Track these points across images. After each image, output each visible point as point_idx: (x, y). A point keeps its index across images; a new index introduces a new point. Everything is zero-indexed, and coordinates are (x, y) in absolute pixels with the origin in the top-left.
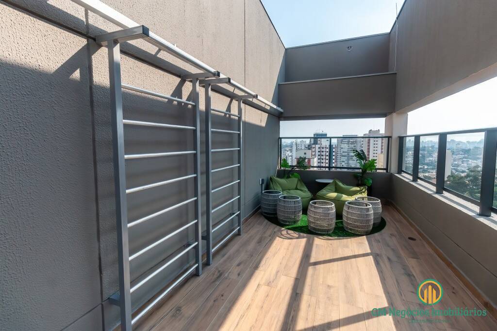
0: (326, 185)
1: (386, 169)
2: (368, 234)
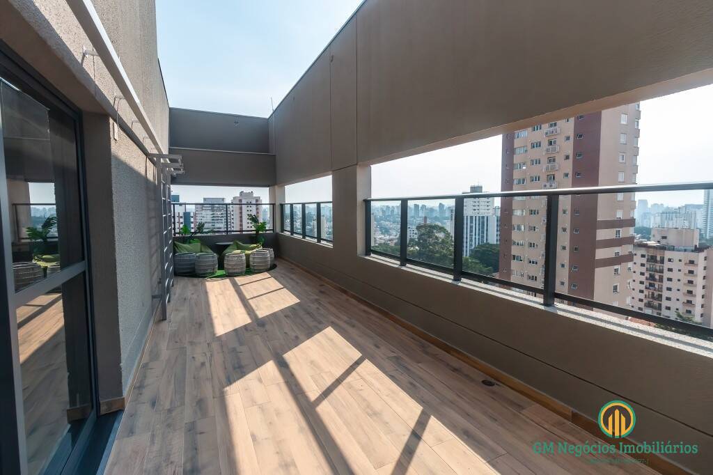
0: (228, 246)
1: (273, 230)
2: (268, 270)
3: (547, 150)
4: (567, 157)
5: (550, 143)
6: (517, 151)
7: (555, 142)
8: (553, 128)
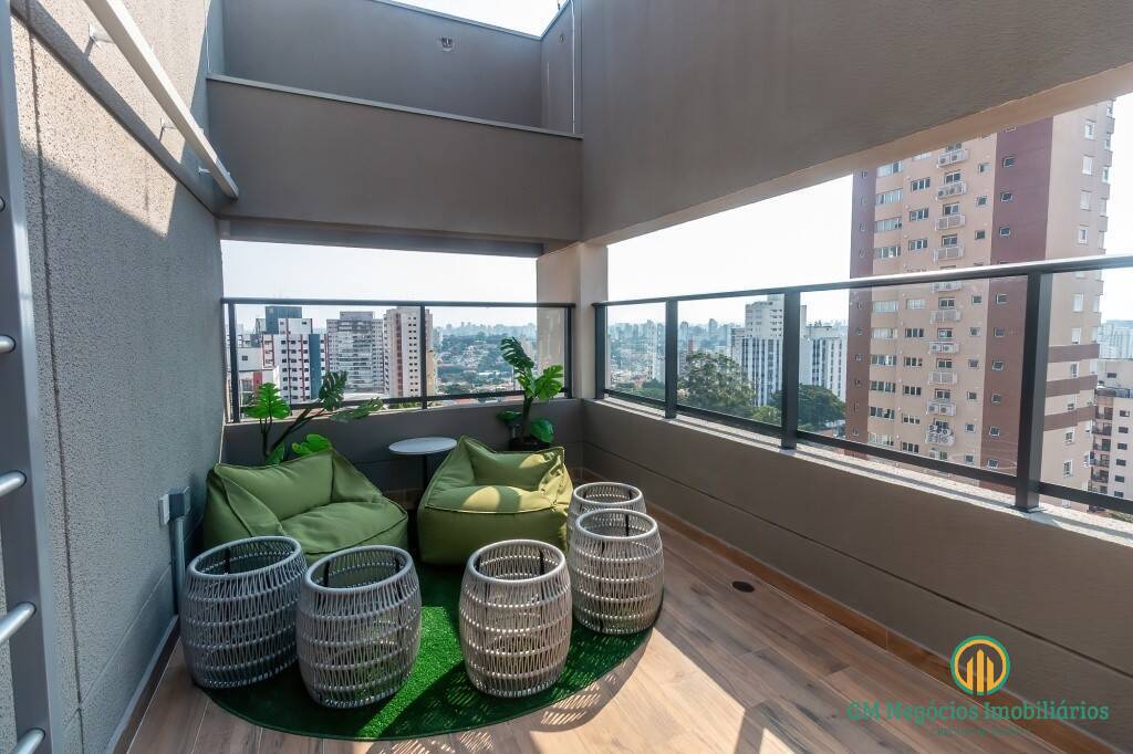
0: (434, 460)
1: (567, 390)
3: (942, 224)
4: (981, 235)
5: (947, 211)
6: (881, 227)
7: (956, 209)
8: (954, 183)
